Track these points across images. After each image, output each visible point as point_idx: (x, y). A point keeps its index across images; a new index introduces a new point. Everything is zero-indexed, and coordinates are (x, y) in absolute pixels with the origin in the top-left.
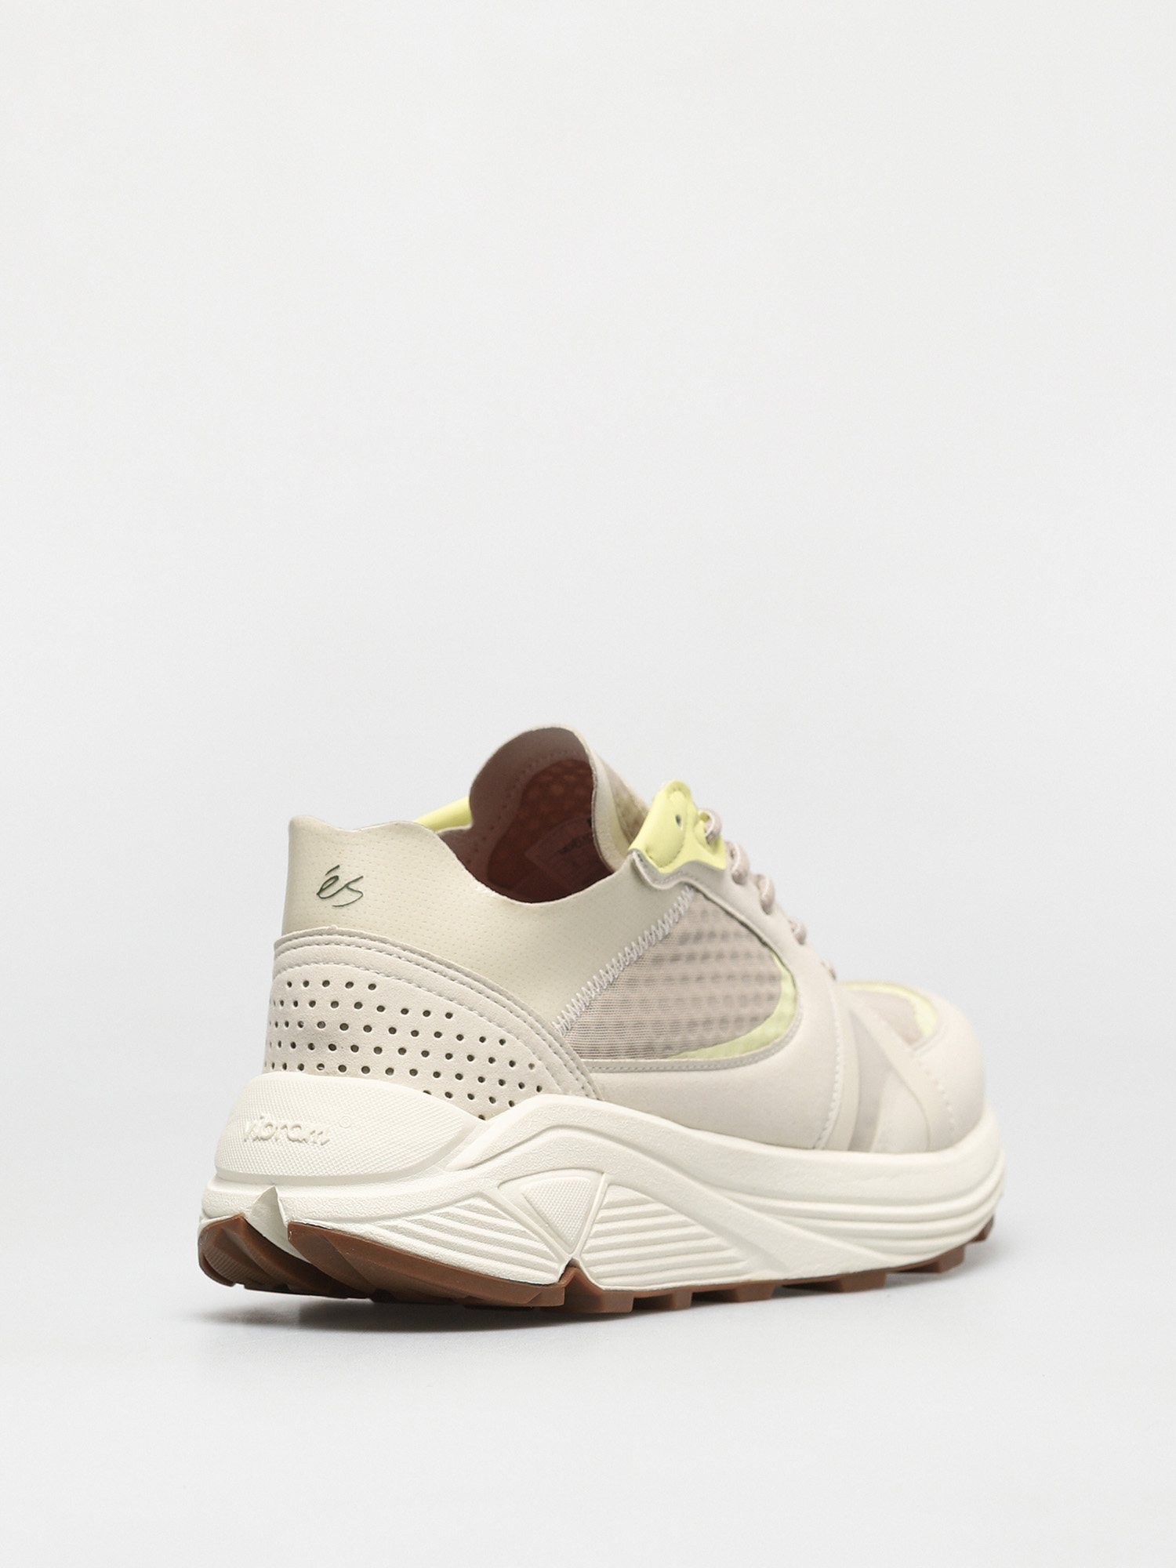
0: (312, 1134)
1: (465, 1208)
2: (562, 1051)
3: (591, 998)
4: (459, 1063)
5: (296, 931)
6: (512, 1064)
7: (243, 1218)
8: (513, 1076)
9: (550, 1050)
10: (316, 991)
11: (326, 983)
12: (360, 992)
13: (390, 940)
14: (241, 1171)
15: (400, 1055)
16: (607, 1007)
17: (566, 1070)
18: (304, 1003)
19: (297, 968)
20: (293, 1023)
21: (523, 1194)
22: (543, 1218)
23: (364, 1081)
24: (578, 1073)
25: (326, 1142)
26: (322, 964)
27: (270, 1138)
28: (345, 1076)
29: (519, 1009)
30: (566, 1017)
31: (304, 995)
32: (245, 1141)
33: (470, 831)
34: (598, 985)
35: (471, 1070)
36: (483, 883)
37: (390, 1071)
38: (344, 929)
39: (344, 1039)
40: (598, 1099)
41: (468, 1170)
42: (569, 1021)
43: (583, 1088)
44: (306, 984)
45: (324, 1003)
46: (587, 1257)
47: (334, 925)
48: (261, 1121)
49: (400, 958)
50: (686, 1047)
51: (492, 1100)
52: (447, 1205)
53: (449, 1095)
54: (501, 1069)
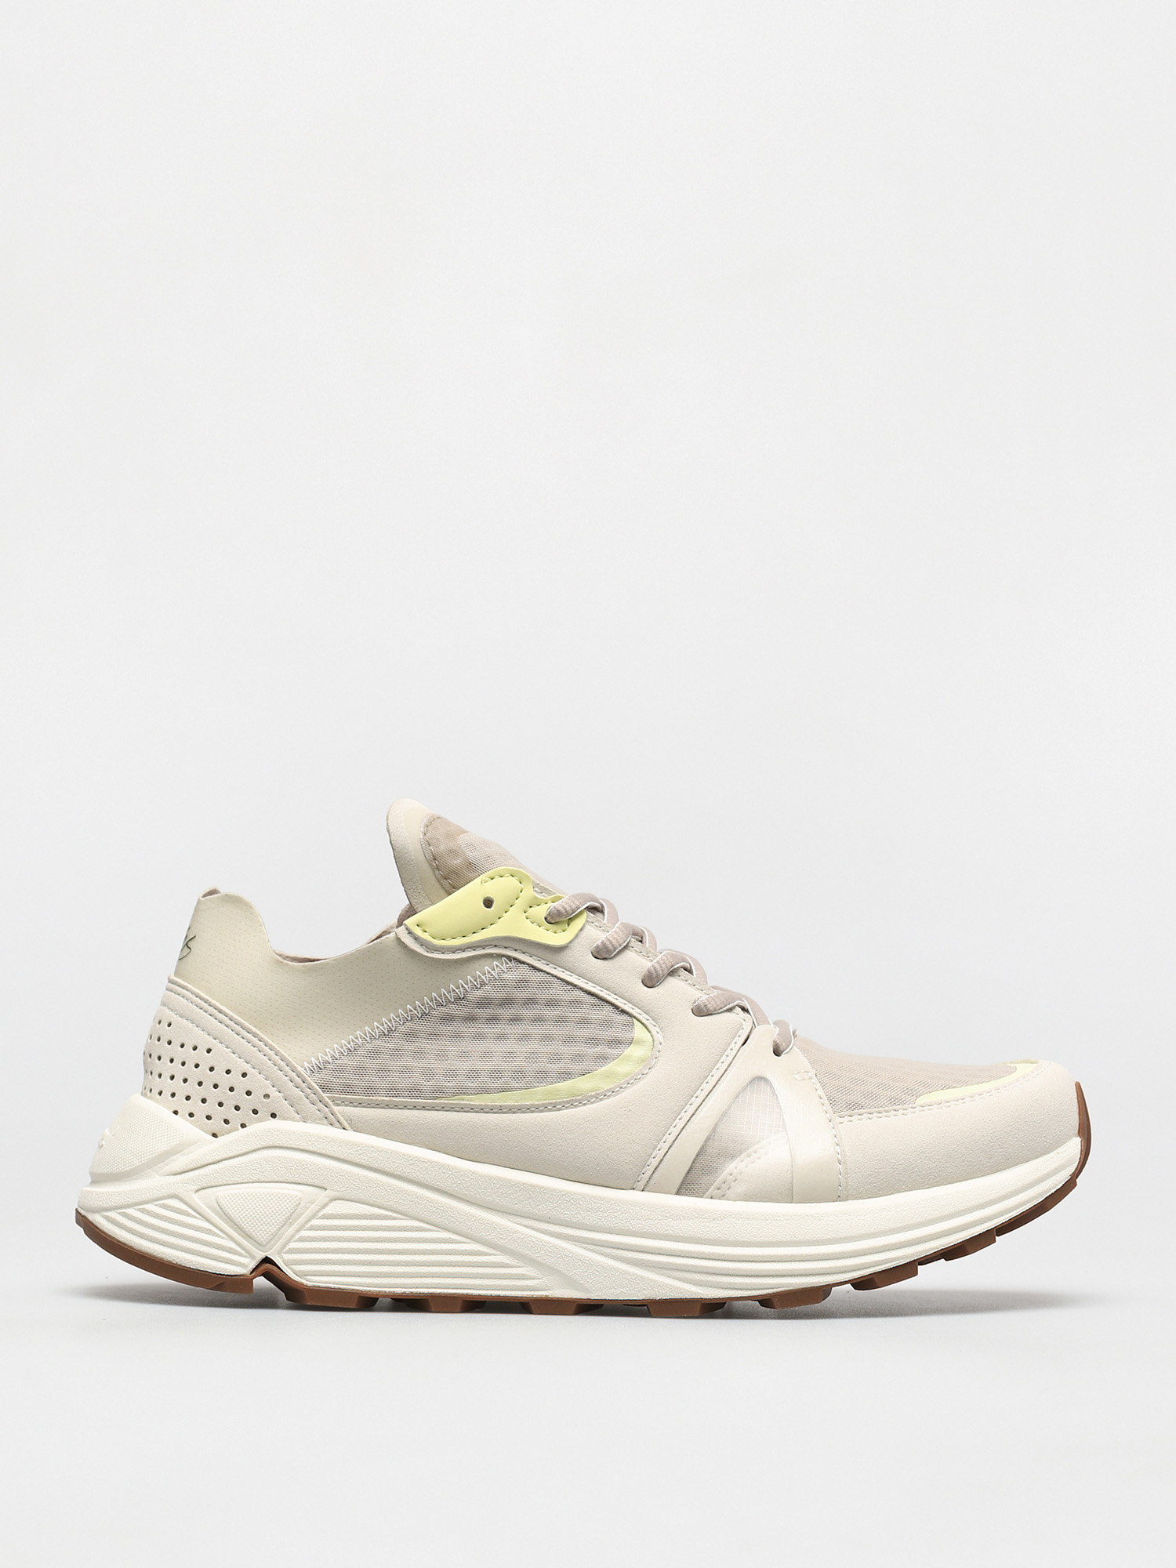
2: (304, 1086)
3: (357, 1044)
4: (206, 1090)
6: (249, 1093)
8: (248, 1103)
9: (290, 1084)
12: (162, 1028)
16: (375, 1053)
17: (305, 1101)
21: (218, 1200)
22: (233, 1222)
24: (321, 1105)
30: (321, 1058)
34: (368, 1035)
37: (160, 1093)
40: (344, 1129)
41: (175, 1176)
42: (323, 1062)
43: (325, 1118)
50: (461, 1091)
51: (226, 1122)
52: (147, 1202)
53: (191, 1115)
54: (239, 1097)
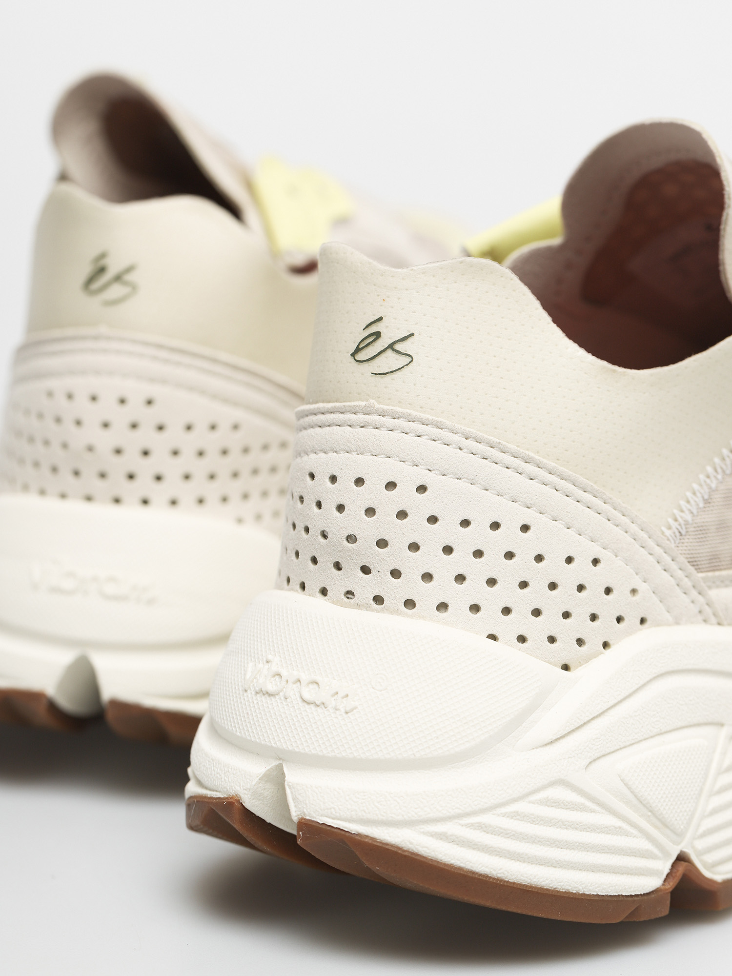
0: (333, 696)
1: (541, 802)
2: (674, 566)
3: (710, 488)
4: (537, 595)
5: (323, 402)
6: (608, 591)
7: (238, 801)
8: (608, 608)
9: (659, 568)
10: (345, 491)
11: (359, 482)
12: (405, 496)
13: (448, 423)
14: (238, 734)
15: (457, 585)
17: (678, 591)
18: (329, 507)
19: (322, 455)
20: (315, 531)
21: (619, 776)
22: (645, 806)
23: (406, 621)
24: (694, 593)
25: (352, 710)
26: (355, 454)
27: (278, 694)
28: (382, 611)
29: (619, 515)
30: (679, 519)
31: (331, 495)
32: (246, 691)
33: (562, 248)
34: (719, 470)
35: (553, 604)
36: (575, 342)
37: (443, 606)
38: (386, 407)
39: (382, 561)
40: (719, 624)
41: (548, 747)
42: (682, 522)
43: (700, 612)
44: (333, 479)
45: (355, 509)
46: (700, 844)
47: (372, 401)
48: (267, 666)
49: (461, 449)
51: (580, 642)
52: (515, 800)
53: (522, 639)
54: (593, 599)
